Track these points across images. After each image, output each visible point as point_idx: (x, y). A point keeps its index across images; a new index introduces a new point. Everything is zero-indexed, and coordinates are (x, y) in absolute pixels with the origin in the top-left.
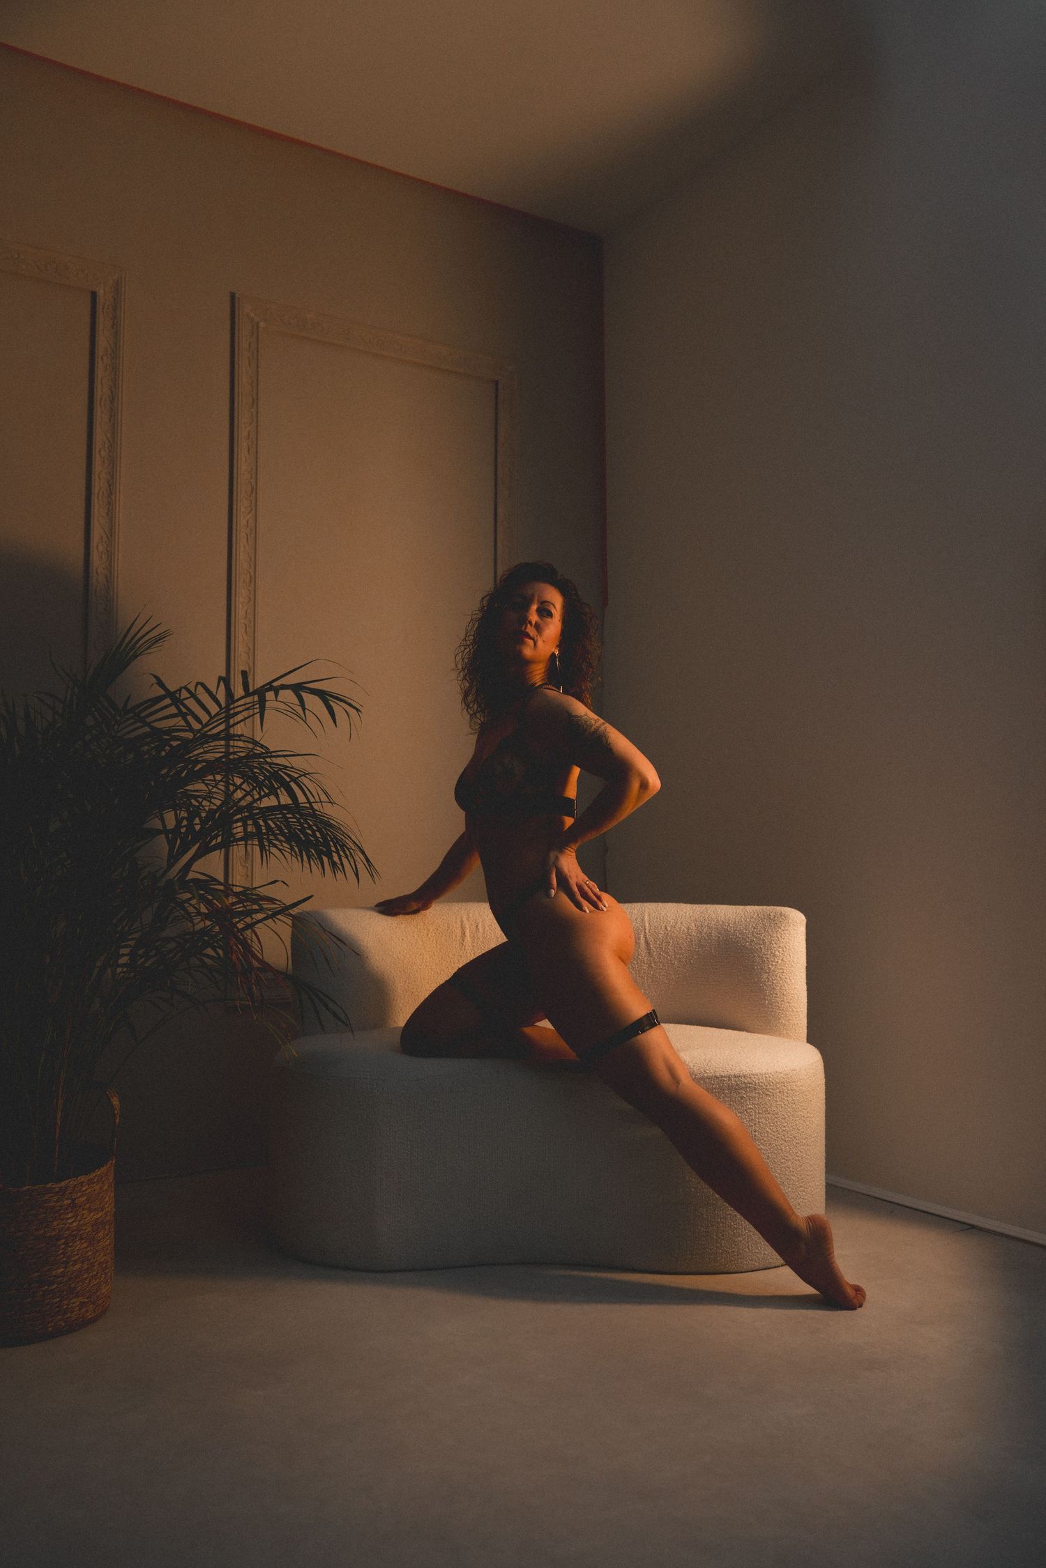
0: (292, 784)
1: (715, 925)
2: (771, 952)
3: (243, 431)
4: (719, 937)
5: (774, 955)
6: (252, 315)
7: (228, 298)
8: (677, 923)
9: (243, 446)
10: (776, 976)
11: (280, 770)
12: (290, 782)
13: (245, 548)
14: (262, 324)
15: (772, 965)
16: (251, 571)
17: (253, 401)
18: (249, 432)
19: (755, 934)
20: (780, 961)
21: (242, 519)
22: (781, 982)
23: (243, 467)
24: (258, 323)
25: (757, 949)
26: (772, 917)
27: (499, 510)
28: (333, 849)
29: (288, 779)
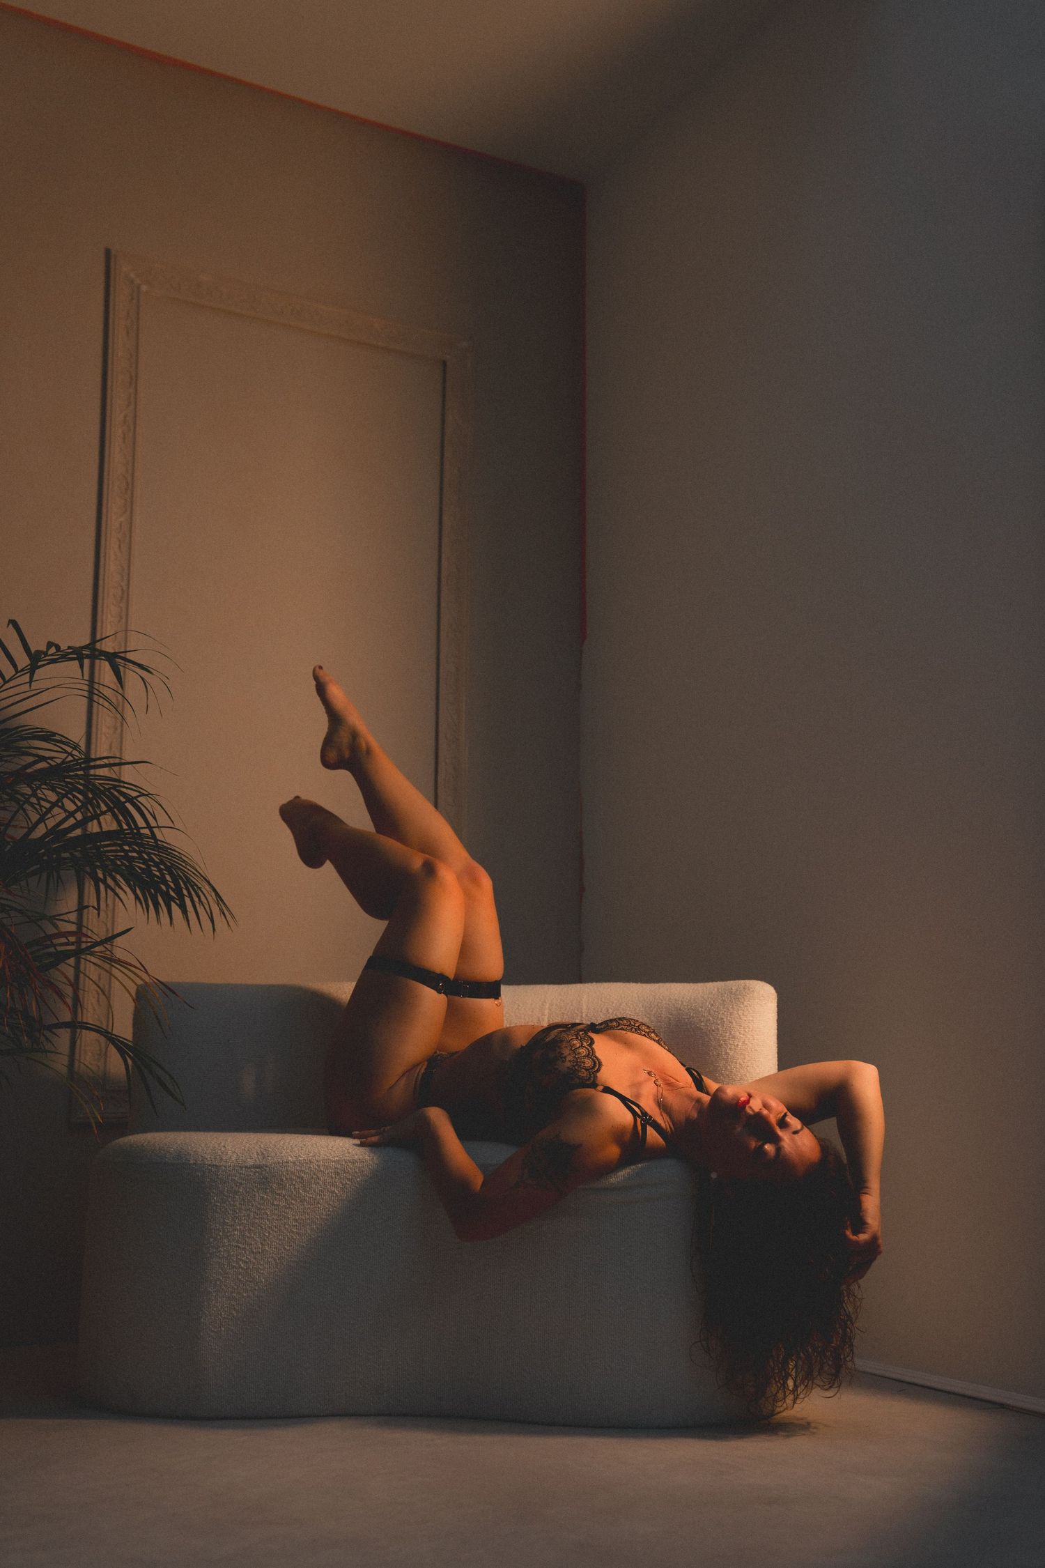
0: (128, 805)
1: (666, 1003)
2: (730, 1034)
3: (118, 415)
4: (669, 1018)
5: (734, 1037)
6: (132, 275)
7: (102, 255)
8: (621, 1004)
9: (116, 433)
10: (736, 1063)
11: (114, 787)
12: (125, 802)
13: (116, 555)
14: (144, 288)
15: (730, 1048)
16: (122, 584)
17: (131, 378)
18: (125, 417)
19: (712, 1013)
20: (740, 1044)
21: (114, 518)
22: (742, 1071)
23: (116, 457)
24: (139, 288)
25: (713, 1031)
26: (734, 991)
27: (445, 518)
28: (185, 892)
29: (122, 799)
